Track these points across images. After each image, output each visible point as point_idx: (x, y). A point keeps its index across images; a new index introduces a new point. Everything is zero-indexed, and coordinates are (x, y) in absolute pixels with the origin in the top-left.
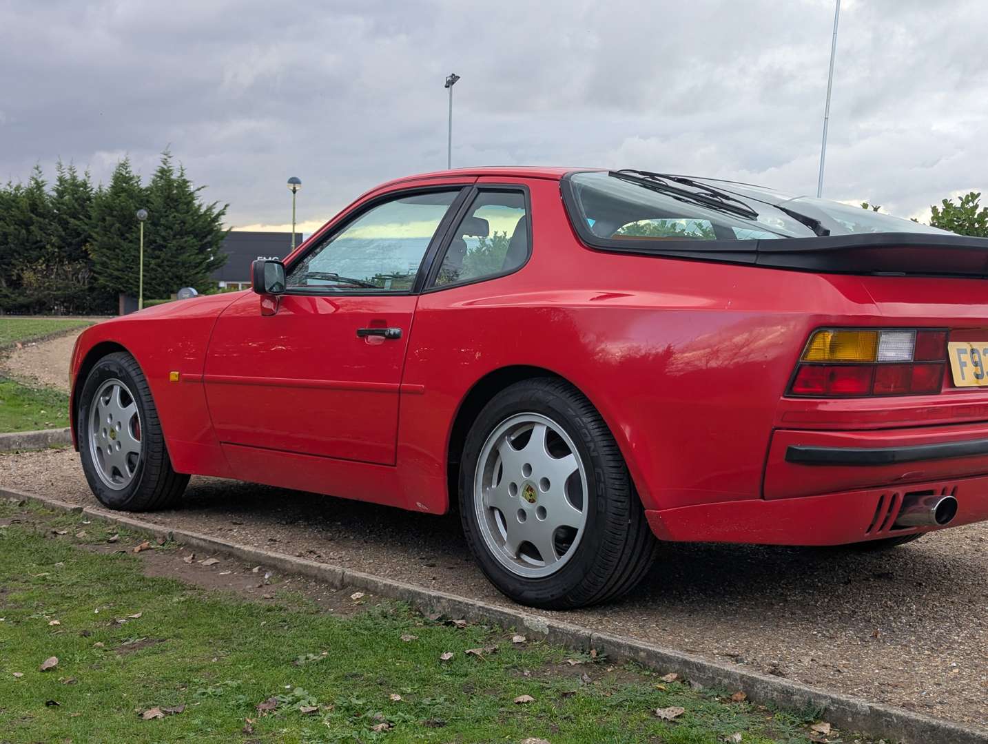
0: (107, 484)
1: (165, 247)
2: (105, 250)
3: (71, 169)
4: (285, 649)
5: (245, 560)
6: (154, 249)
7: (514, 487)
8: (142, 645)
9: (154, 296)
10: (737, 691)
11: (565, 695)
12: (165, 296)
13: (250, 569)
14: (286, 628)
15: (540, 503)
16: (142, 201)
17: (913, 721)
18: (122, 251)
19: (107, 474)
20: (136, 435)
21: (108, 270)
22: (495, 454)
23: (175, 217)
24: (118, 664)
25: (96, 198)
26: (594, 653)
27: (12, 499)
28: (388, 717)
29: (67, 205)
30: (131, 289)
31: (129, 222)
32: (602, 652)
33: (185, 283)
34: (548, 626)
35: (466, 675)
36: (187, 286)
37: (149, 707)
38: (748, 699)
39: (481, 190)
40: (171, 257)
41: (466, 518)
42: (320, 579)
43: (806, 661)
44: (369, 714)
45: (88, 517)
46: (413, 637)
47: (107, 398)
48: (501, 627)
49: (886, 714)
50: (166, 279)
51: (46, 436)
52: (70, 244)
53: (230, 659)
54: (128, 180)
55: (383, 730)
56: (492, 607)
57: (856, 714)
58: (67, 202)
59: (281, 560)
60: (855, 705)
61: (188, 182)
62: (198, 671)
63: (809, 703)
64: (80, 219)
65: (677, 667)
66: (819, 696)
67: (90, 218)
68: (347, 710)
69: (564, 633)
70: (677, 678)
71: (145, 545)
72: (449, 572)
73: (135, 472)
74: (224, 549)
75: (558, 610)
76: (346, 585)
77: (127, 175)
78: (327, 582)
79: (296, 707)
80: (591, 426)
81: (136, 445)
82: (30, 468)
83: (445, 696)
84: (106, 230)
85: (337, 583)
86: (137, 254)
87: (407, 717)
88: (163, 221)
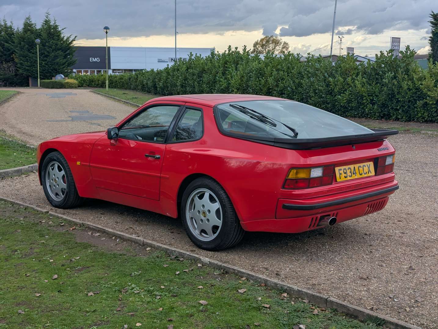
0: (53, 198)
1: (49, 56)
2: (21, 58)
3: (4, 20)
4: (127, 270)
5: (110, 234)
6: (44, 57)
7: (199, 212)
8: (82, 269)
9: (45, 78)
10: (263, 283)
11: (212, 286)
12: (50, 78)
13: (112, 238)
14: (127, 262)
15: (207, 217)
16: (37, 35)
17: (308, 293)
18: (29, 58)
19: (54, 195)
20: (65, 182)
21: (23, 67)
22: (193, 200)
23: (52, 42)
24: (76, 277)
25: (16, 34)
26: (222, 270)
27: (21, 207)
28: (160, 294)
29: (3, 37)
30: (34, 75)
31: (32, 45)
32: (224, 270)
33: (59, 72)
34: (209, 261)
35: (183, 279)
36: (60, 74)
37: (89, 292)
38: (266, 285)
39: (187, 108)
40: (52, 60)
41: (183, 221)
42: (136, 242)
43: (288, 269)
44: (155, 293)
45: (51, 215)
46: (167, 265)
47: (52, 168)
48: (194, 261)
49: (302, 291)
50: (50, 70)
51: (21, 170)
52: (5, 55)
53: (111, 274)
54: (30, 25)
55: (159, 299)
56: (191, 254)
57: (294, 291)
58: (3, 35)
59: (122, 235)
60: (294, 288)
61: (58, 26)
62: (102, 278)
63: (282, 287)
64: (10, 43)
65: (246, 275)
66: (284, 285)
67: (14, 43)
68: (148, 291)
69: (214, 264)
70: (246, 279)
71: (74, 227)
72: (178, 236)
73: (65, 195)
74: (102, 230)
75: (213, 251)
76: (145, 245)
77: (30, 23)
78: (138, 243)
79: (133, 290)
80: (223, 194)
81: (65, 186)
82: (19, 186)
83: (177, 286)
84: (22, 48)
85: (142, 244)
86: (36, 59)
87: (166, 293)
88: (47, 44)
